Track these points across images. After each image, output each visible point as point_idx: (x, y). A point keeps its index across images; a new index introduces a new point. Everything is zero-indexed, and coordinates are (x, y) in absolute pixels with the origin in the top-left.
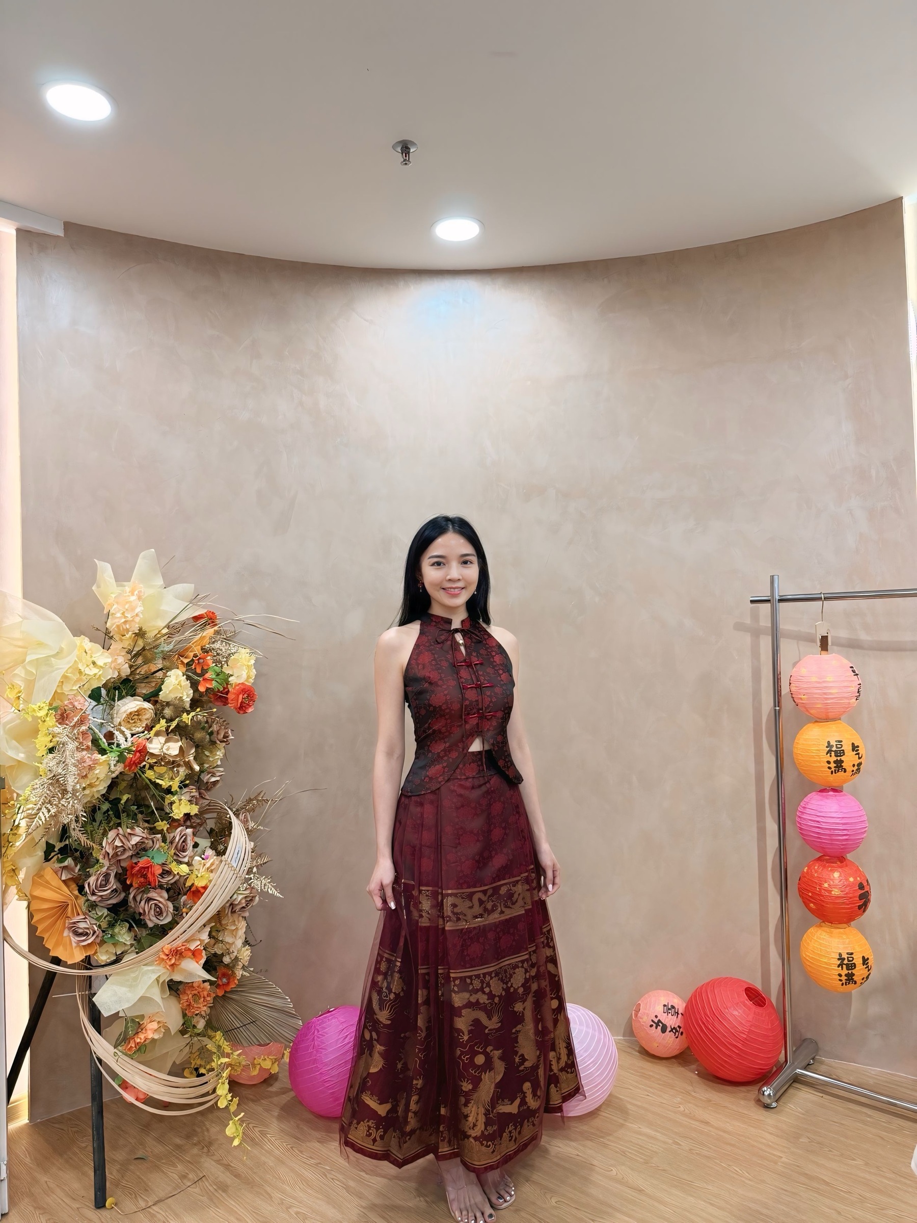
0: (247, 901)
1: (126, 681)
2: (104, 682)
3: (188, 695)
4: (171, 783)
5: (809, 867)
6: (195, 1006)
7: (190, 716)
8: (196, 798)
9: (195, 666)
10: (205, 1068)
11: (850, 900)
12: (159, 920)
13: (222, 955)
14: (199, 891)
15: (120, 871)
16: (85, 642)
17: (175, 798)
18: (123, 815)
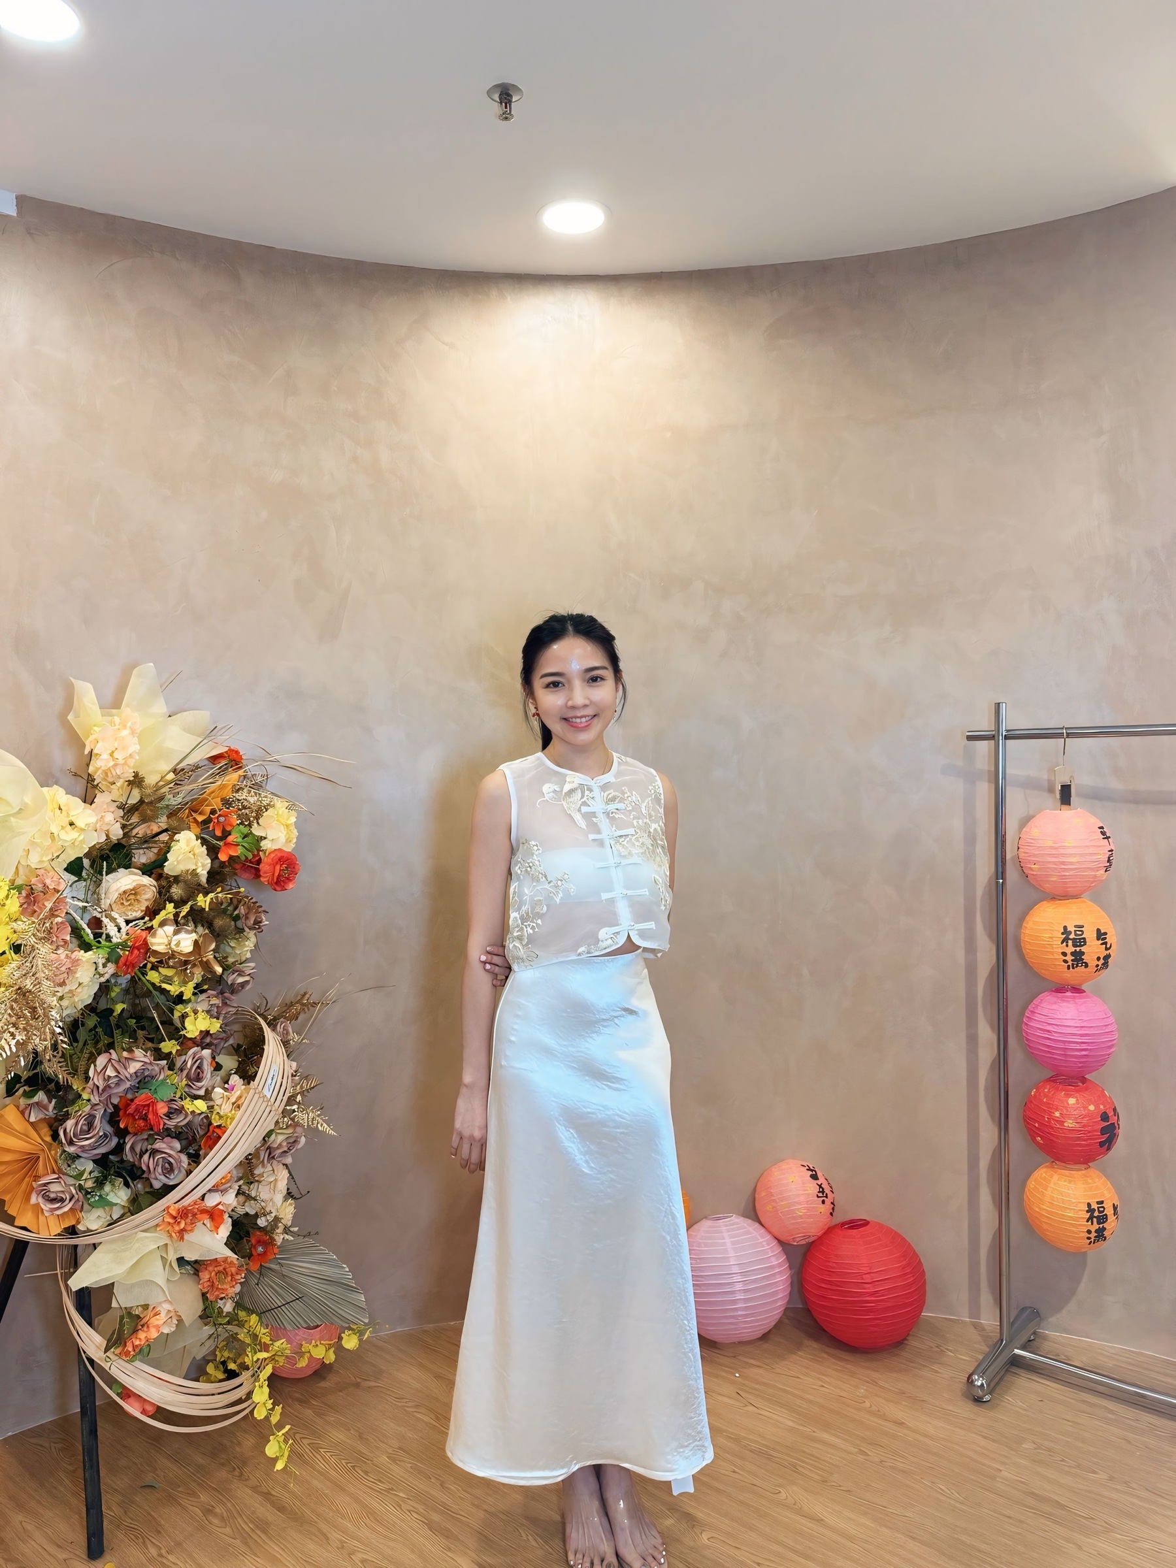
0: (290, 1143)
1: (117, 847)
2: (86, 851)
3: (203, 866)
4: (183, 989)
5: (1037, 1089)
6: (220, 1287)
7: (208, 899)
8: (218, 1007)
9: (214, 826)
10: (235, 1363)
11: (1089, 1135)
12: (169, 1178)
13: (256, 1216)
15: (110, 1110)
16: (58, 794)
17: (189, 1009)
18: (117, 1031)
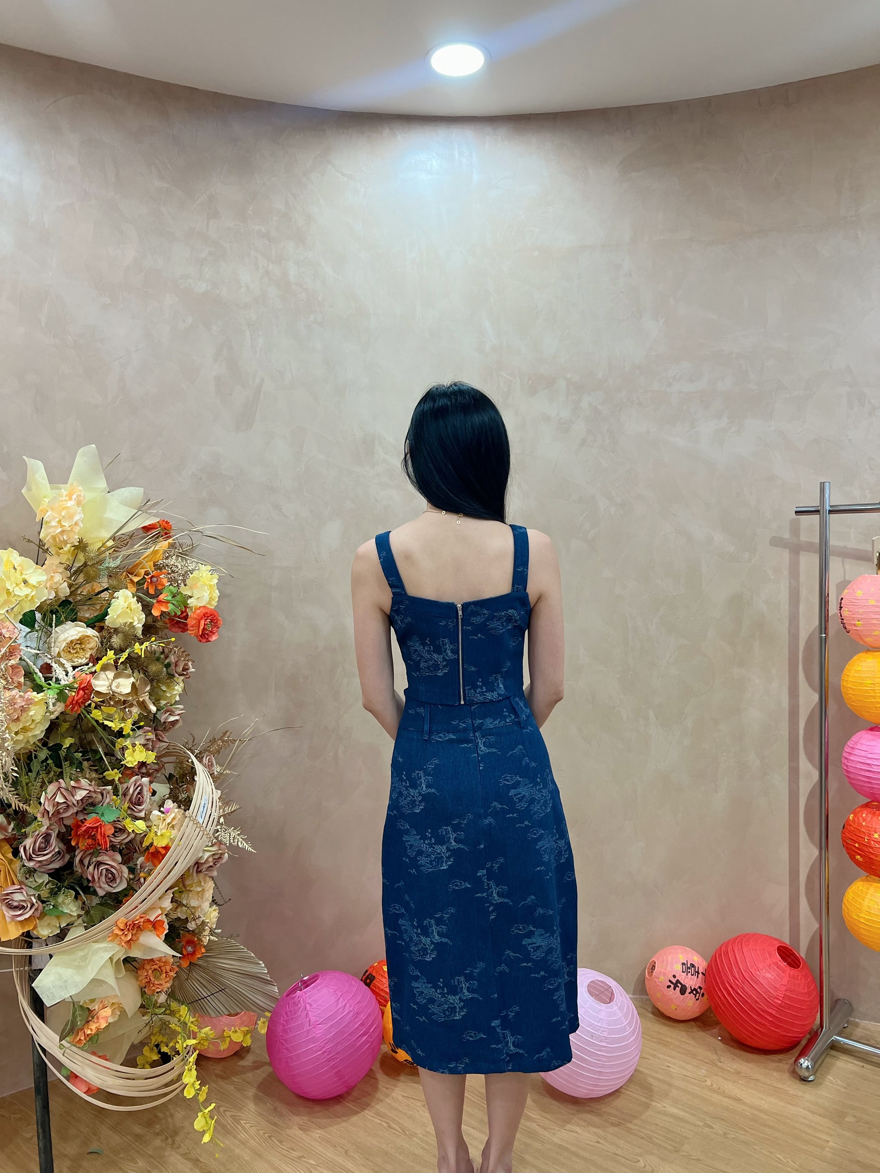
0: (215, 859)
1: (65, 603)
2: (38, 605)
3: (139, 620)
4: (122, 725)
6: (156, 983)
7: (143, 647)
8: (153, 741)
9: (147, 585)
10: (167, 1046)
12: (111, 887)
13: (186, 920)
14: (159, 852)
15: (64, 830)
16: (12, 556)
17: (128, 743)
18: (66, 763)
